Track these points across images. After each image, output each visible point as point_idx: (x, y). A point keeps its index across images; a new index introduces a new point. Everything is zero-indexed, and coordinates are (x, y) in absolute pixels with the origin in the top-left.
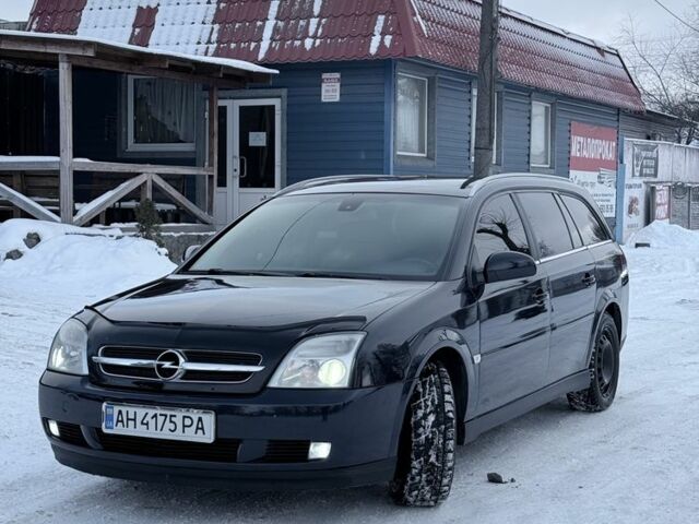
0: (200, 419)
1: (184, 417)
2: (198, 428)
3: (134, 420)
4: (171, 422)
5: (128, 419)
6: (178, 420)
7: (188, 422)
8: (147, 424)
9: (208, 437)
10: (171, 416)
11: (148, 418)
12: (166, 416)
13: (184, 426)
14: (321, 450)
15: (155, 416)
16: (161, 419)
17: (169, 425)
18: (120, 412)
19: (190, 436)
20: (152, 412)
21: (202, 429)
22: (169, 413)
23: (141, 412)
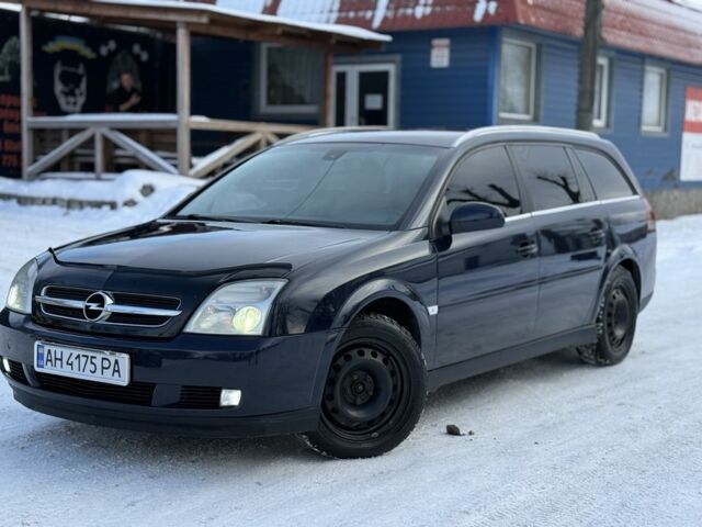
0: (116, 362)
1: (103, 359)
2: (114, 371)
3: (61, 360)
4: (92, 363)
5: (56, 359)
6: (98, 361)
7: (106, 364)
8: (71, 364)
9: (123, 380)
10: (92, 357)
11: (73, 359)
12: (87, 357)
13: (103, 368)
14: (232, 398)
15: (78, 357)
16: (83, 360)
17: (90, 367)
18: (49, 351)
19: (108, 378)
20: (76, 352)
21: (118, 371)
22: (90, 354)
23: (66, 352)
